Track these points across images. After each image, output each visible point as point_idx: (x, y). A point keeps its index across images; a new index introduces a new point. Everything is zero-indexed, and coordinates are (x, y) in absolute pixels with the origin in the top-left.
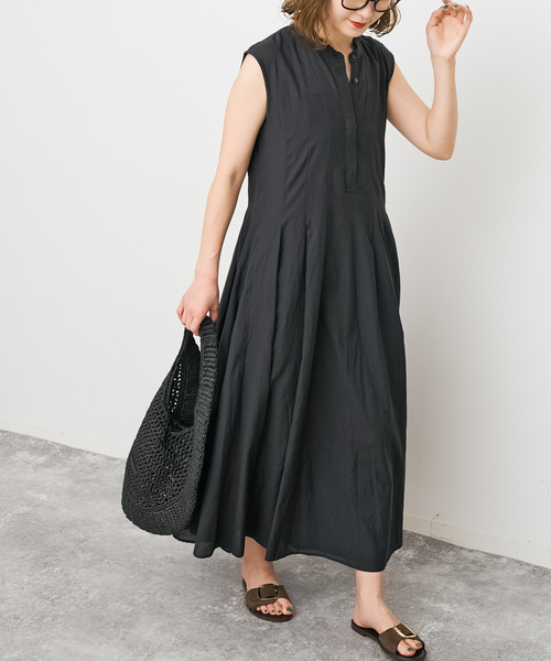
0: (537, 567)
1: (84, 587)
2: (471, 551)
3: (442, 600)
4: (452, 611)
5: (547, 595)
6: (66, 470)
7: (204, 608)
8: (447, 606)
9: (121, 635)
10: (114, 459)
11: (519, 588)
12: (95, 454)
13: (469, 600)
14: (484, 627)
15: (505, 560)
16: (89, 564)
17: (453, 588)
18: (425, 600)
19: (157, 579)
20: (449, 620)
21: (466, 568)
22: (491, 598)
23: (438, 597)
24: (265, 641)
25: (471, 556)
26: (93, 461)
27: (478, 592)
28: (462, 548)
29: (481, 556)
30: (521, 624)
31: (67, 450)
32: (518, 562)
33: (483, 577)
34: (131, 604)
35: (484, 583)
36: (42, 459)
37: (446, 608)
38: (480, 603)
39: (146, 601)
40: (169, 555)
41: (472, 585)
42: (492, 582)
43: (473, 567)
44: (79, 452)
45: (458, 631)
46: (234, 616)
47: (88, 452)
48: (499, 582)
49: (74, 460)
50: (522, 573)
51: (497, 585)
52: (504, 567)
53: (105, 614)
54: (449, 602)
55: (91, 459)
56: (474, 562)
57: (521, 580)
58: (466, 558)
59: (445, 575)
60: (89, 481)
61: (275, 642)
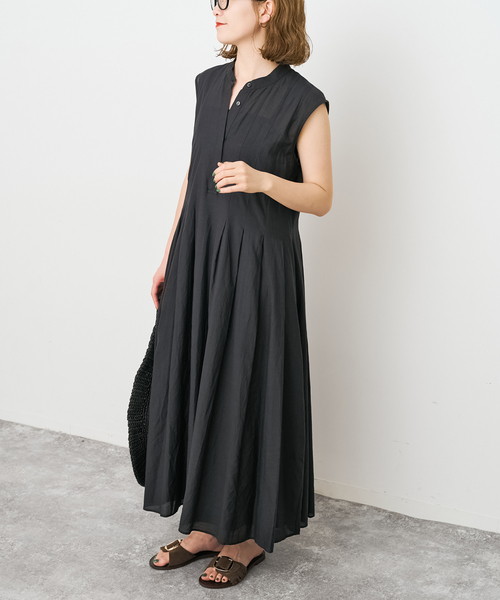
0: (392, 513)
1: (10, 541)
2: (337, 501)
3: (312, 544)
4: (321, 552)
5: (400, 536)
7: (111, 555)
8: (317, 548)
9: (40, 581)
10: (39, 430)
11: (377, 531)
12: (23, 426)
13: (335, 543)
14: (347, 566)
15: (365, 508)
16: (15, 521)
17: (322, 533)
18: (298, 544)
19: (72, 531)
20: (317, 560)
21: (333, 516)
22: (353, 541)
23: (309, 541)
24: (162, 582)
25: (337, 505)
26: (21, 431)
27: (343, 536)
28: (330, 499)
29: (345, 504)
30: (378, 562)
32: (377, 509)
33: (347, 523)
34: (49, 554)
35: (347, 528)
37: (316, 550)
38: (343, 544)
39: (62, 551)
40: (83, 511)
41: (338, 529)
42: (355, 527)
43: (339, 514)
44: (9, 424)
45: (325, 569)
46: (137, 562)
47: (17, 424)
48: (360, 526)
49: (5, 431)
50: (379, 518)
51: (359, 529)
52: (364, 514)
53: (26, 563)
54: (318, 544)
55: (19, 429)
56: (340, 510)
57: (378, 524)
58: (333, 507)
60: (17, 448)
61: (171, 583)
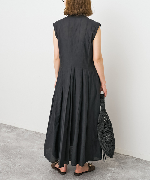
0: (137, 158)
1: (19, 164)
2: (120, 154)
3: (112, 167)
4: (115, 170)
5: (140, 166)
6: (15, 133)
7: (50, 169)
8: (114, 169)
9: (28, 177)
11: (133, 164)
12: (23, 129)
13: (119, 167)
14: (123, 174)
15: (129, 157)
16: (20, 158)
17: (115, 164)
18: (108, 167)
19: (38, 162)
20: (114, 172)
21: (119, 159)
22: (125, 167)
23: (111, 166)
24: (66, 178)
25: (120, 155)
26: (22, 131)
27: (122, 165)
28: (118, 153)
29: (123, 155)
30: (133, 173)
31: (16, 128)
32: (133, 157)
33: (123, 161)
34: (31, 168)
35: (123, 163)
36: (9, 130)
37: (113, 169)
38: (122, 168)
39: (35, 168)
41: (120, 163)
42: (126, 162)
43: (121, 158)
44: (19, 128)
45: (116, 175)
47: (21, 128)
48: (127, 162)
49: (18, 130)
50: (133, 160)
51: (127, 163)
52: (129, 158)
53: (24, 171)
54: (114, 167)
55: (22, 130)
56: (121, 157)
57: (133, 162)
58: (119, 156)
59: (113, 161)
60: (21, 136)
61: (68, 178)
